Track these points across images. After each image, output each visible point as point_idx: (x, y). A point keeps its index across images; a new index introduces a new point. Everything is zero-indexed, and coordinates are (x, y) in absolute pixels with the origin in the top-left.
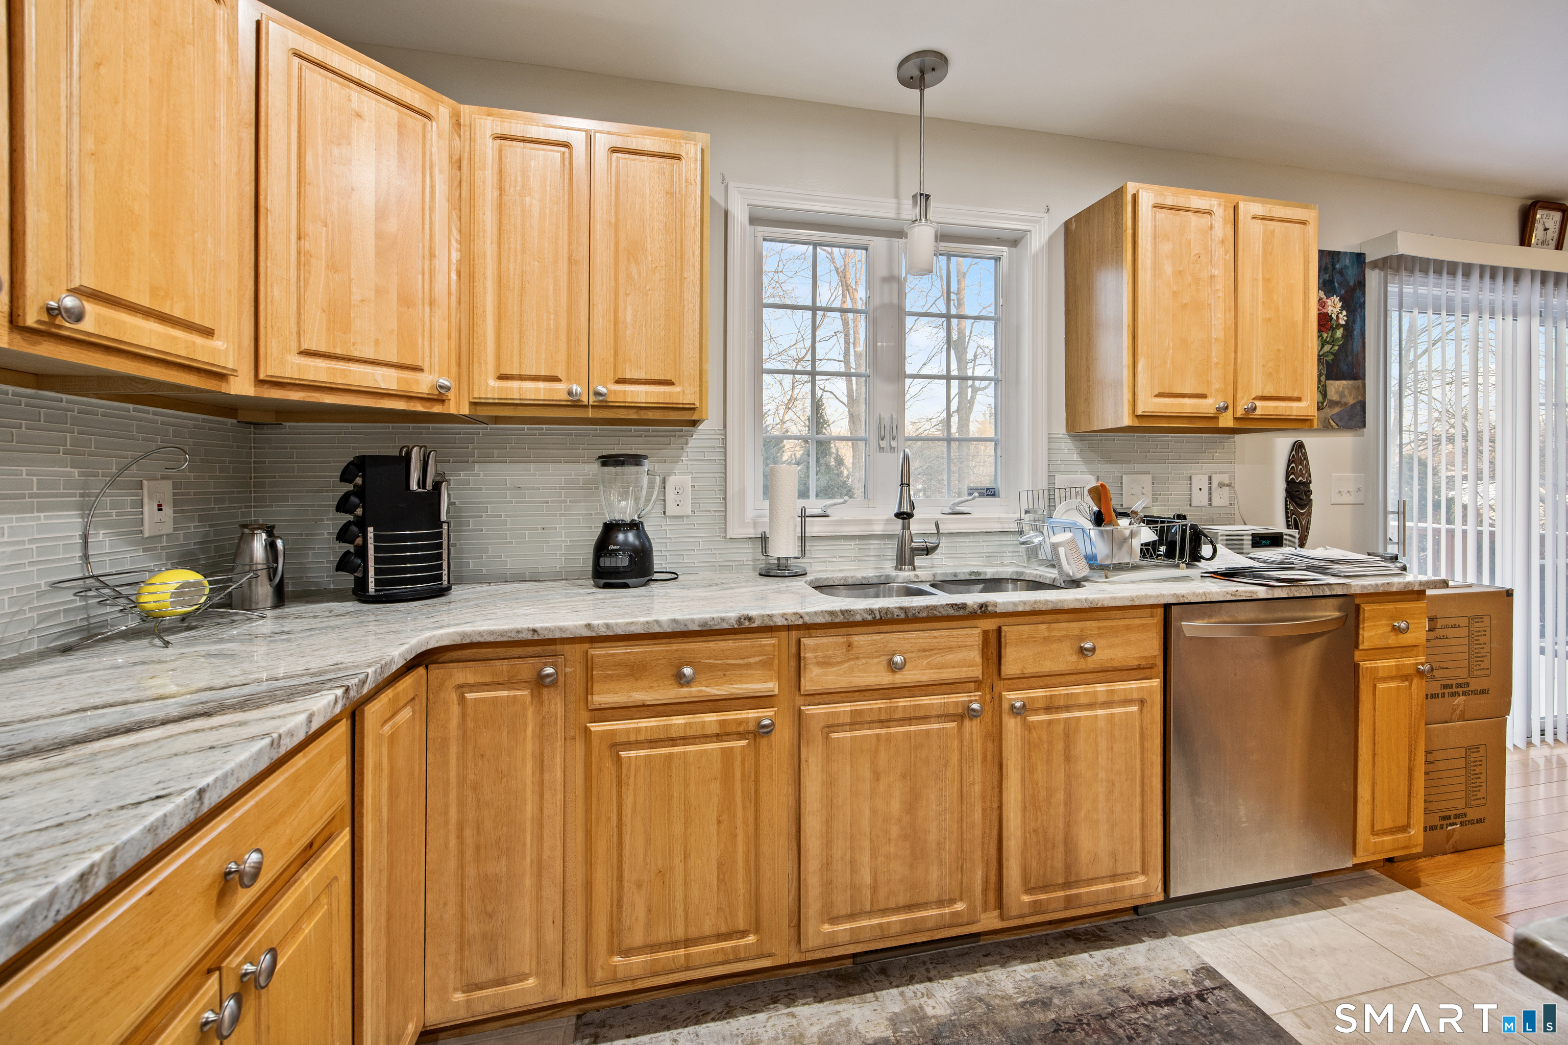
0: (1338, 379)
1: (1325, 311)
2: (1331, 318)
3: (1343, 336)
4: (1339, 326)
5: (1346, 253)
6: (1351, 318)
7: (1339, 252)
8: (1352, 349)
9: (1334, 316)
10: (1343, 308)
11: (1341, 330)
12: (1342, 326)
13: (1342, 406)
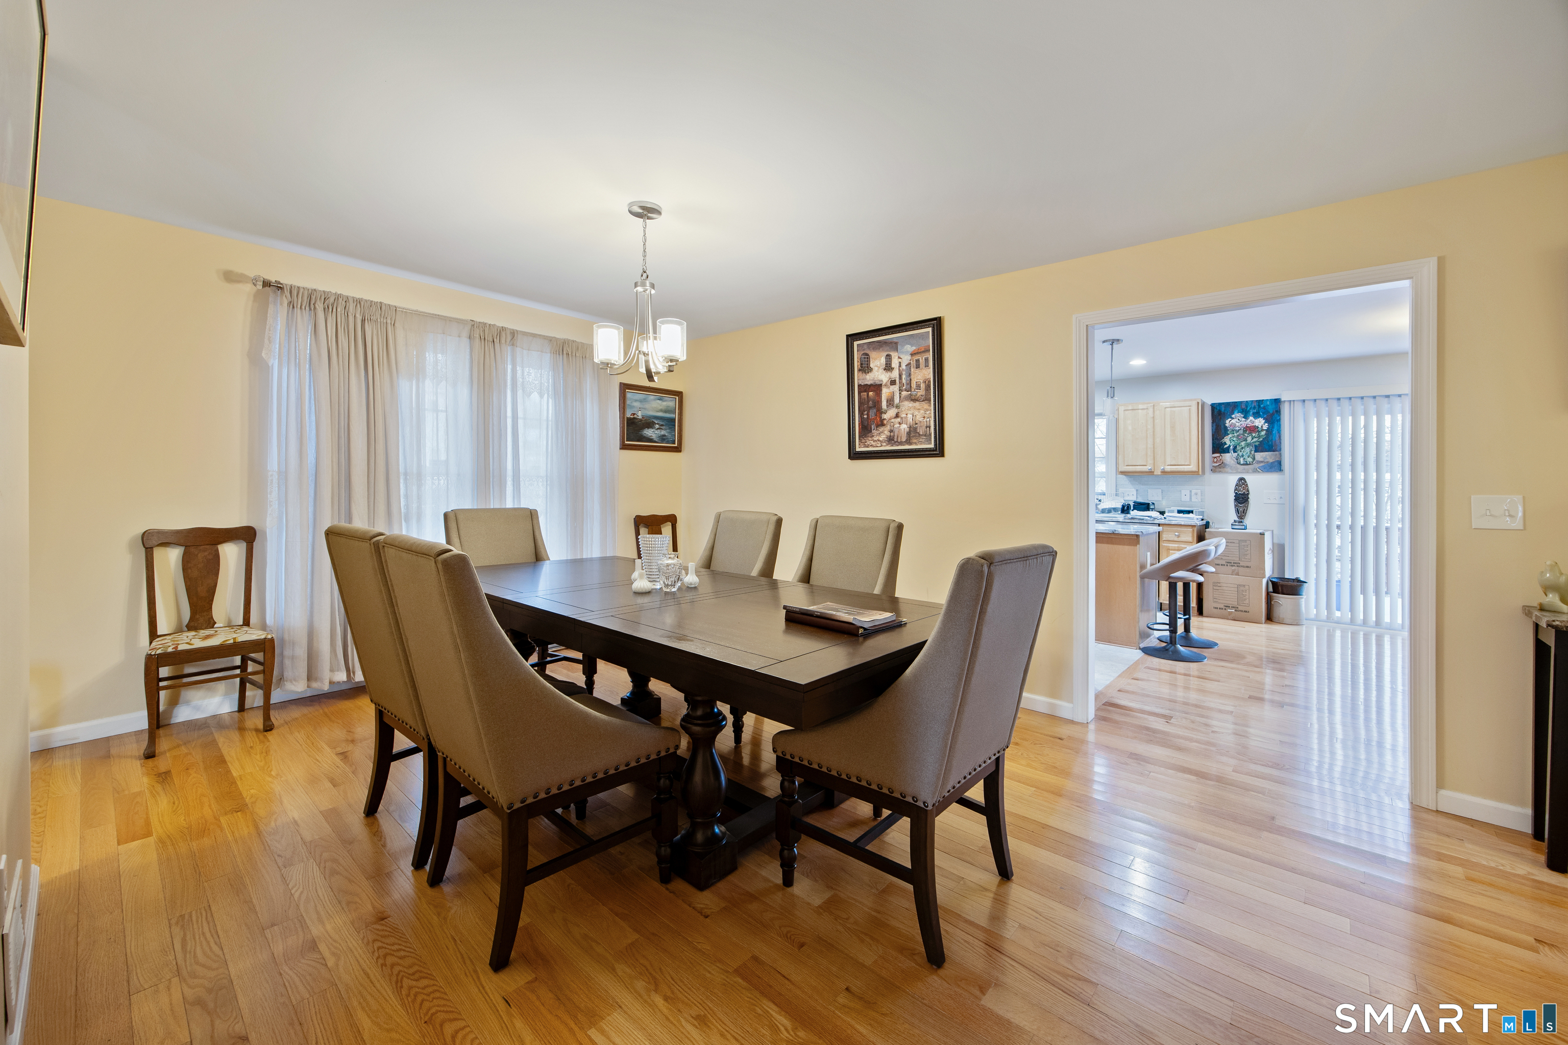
0: (1263, 452)
1: (1254, 425)
2: (1258, 427)
3: (1265, 434)
4: (1263, 430)
5: (1268, 400)
6: (1271, 426)
7: (1263, 400)
8: (1272, 439)
9: (1260, 427)
10: (1265, 422)
11: (1265, 432)
12: (1265, 430)
13: (1265, 463)
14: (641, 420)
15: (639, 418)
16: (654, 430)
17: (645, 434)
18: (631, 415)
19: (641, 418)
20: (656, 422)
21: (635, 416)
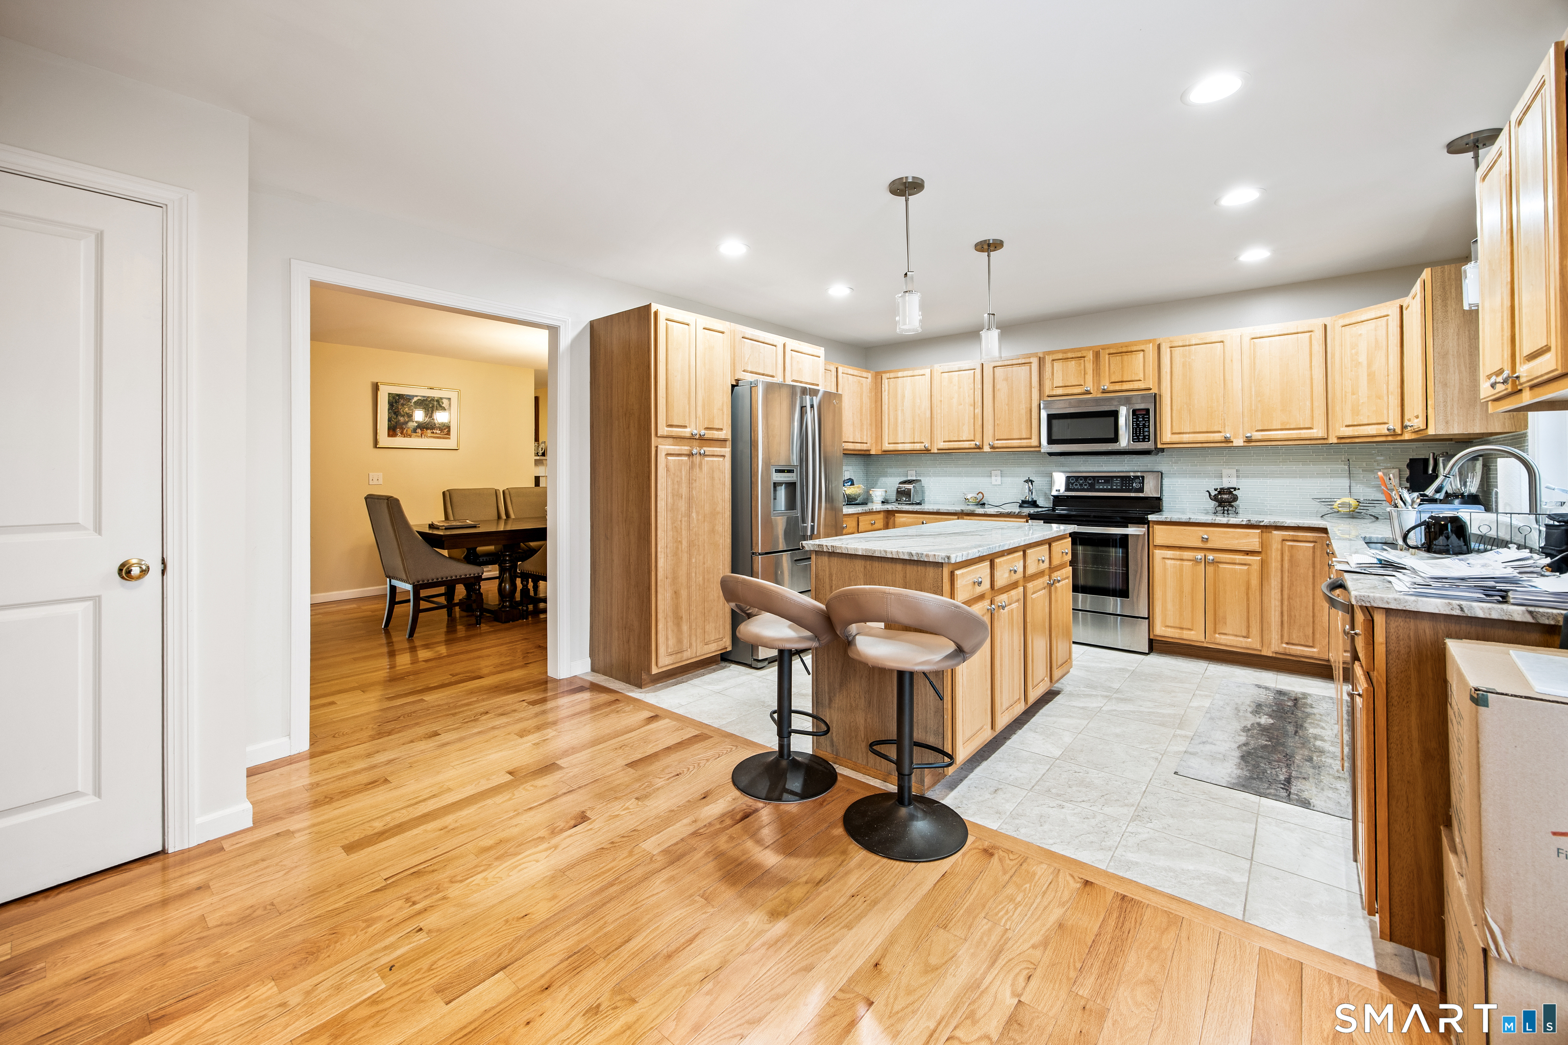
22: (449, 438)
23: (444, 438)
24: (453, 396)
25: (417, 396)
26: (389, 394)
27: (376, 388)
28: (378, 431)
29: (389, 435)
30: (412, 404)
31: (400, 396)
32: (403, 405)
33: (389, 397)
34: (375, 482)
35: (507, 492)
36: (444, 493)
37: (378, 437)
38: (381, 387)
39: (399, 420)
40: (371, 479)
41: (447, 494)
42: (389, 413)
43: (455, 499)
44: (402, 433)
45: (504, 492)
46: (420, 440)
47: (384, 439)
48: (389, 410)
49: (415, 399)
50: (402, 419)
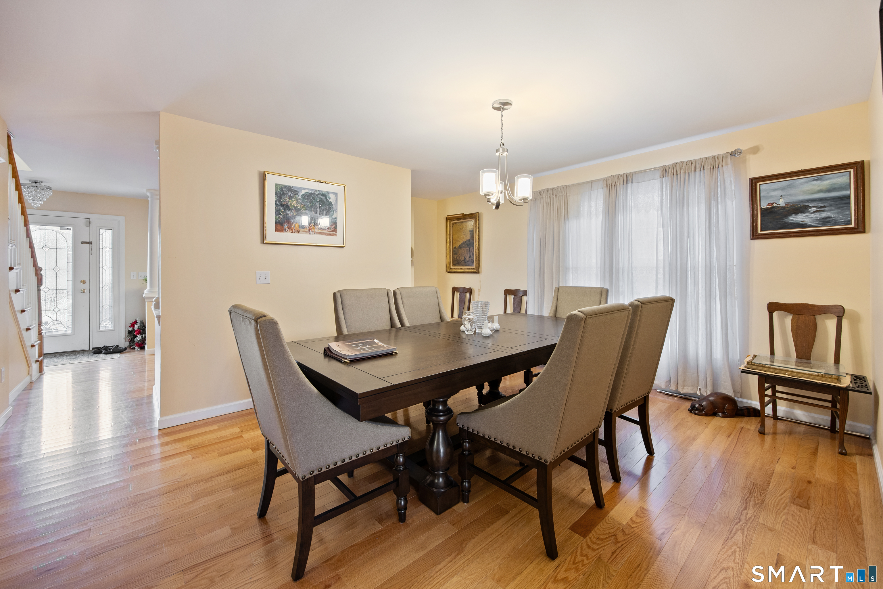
14: (784, 208)
15: (781, 205)
16: (807, 214)
17: (792, 220)
18: (768, 205)
19: (784, 205)
20: (811, 205)
21: (774, 205)
22: (336, 235)
23: (331, 235)
24: (339, 190)
25: (304, 189)
26: (277, 185)
27: (263, 177)
28: (266, 225)
29: (277, 230)
30: (300, 197)
31: (289, 188)
32: (290, 197)
33: (276, 188)
34: (263, 281)
35: (398, 292)
36: (334, 295)
37: (266, 232)
38: (268, 176)
39: (287, 214)
40: (258, 278)
41: (338, 295)
42: (277, 205)
43: (347, 302)
44: (289, 228)
45: (395, 293)
46: (307, 236)
47: (271, 234)
48: (276, 202)
49: (303, 192)
50: (290, 213)
